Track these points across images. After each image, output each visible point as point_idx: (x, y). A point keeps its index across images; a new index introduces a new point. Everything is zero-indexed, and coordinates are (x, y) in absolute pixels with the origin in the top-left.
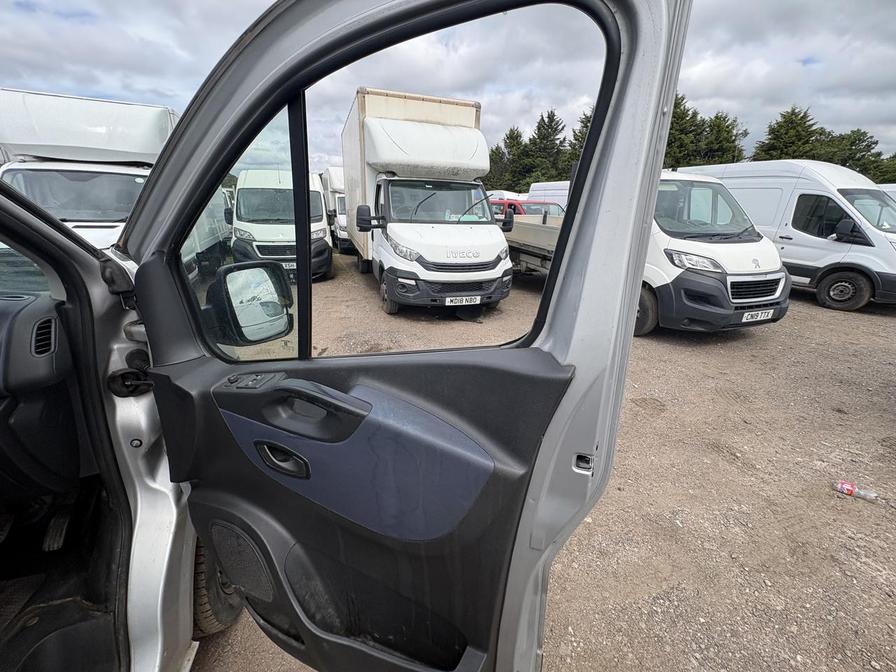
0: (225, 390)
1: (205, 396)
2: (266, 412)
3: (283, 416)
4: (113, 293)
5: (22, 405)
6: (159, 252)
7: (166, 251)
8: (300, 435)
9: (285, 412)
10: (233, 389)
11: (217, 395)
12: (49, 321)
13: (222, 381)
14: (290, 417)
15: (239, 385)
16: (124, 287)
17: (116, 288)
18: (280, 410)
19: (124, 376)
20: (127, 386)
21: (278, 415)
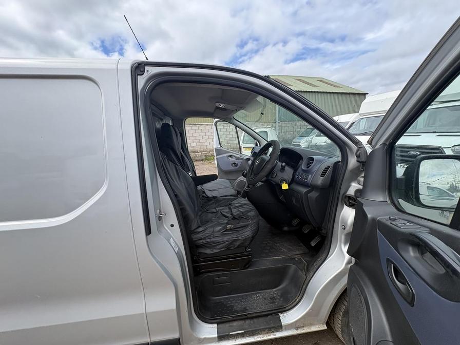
0: (384, 221)
1: (374, 220)
2: (400, 245)
3: (411, 254)
4: (358, 161)
5: (313, 192)
6: (384, 144)
7: (387, 143)
8: (416, 272)
9: (414, 253)
10: (388, 223)
11: (379, 222)
12: (329, 167)
13: (387, 217)
14: (416, 258)
15: (393, 223)
16: (363, 160)
17: (359, 159)
18: (410, 249)
19: (350, 197)
20: (350, 203)
21: (408, 251)
